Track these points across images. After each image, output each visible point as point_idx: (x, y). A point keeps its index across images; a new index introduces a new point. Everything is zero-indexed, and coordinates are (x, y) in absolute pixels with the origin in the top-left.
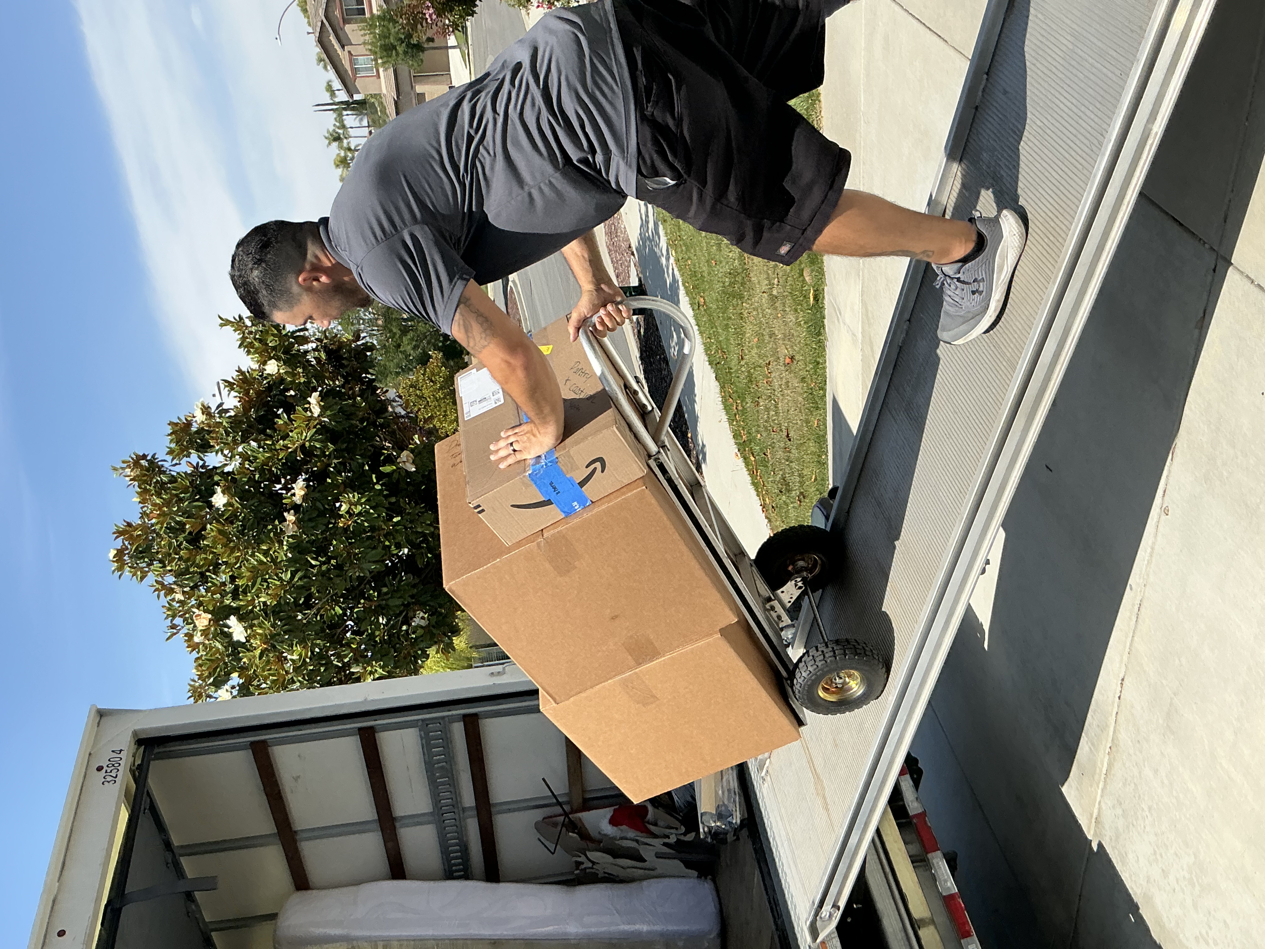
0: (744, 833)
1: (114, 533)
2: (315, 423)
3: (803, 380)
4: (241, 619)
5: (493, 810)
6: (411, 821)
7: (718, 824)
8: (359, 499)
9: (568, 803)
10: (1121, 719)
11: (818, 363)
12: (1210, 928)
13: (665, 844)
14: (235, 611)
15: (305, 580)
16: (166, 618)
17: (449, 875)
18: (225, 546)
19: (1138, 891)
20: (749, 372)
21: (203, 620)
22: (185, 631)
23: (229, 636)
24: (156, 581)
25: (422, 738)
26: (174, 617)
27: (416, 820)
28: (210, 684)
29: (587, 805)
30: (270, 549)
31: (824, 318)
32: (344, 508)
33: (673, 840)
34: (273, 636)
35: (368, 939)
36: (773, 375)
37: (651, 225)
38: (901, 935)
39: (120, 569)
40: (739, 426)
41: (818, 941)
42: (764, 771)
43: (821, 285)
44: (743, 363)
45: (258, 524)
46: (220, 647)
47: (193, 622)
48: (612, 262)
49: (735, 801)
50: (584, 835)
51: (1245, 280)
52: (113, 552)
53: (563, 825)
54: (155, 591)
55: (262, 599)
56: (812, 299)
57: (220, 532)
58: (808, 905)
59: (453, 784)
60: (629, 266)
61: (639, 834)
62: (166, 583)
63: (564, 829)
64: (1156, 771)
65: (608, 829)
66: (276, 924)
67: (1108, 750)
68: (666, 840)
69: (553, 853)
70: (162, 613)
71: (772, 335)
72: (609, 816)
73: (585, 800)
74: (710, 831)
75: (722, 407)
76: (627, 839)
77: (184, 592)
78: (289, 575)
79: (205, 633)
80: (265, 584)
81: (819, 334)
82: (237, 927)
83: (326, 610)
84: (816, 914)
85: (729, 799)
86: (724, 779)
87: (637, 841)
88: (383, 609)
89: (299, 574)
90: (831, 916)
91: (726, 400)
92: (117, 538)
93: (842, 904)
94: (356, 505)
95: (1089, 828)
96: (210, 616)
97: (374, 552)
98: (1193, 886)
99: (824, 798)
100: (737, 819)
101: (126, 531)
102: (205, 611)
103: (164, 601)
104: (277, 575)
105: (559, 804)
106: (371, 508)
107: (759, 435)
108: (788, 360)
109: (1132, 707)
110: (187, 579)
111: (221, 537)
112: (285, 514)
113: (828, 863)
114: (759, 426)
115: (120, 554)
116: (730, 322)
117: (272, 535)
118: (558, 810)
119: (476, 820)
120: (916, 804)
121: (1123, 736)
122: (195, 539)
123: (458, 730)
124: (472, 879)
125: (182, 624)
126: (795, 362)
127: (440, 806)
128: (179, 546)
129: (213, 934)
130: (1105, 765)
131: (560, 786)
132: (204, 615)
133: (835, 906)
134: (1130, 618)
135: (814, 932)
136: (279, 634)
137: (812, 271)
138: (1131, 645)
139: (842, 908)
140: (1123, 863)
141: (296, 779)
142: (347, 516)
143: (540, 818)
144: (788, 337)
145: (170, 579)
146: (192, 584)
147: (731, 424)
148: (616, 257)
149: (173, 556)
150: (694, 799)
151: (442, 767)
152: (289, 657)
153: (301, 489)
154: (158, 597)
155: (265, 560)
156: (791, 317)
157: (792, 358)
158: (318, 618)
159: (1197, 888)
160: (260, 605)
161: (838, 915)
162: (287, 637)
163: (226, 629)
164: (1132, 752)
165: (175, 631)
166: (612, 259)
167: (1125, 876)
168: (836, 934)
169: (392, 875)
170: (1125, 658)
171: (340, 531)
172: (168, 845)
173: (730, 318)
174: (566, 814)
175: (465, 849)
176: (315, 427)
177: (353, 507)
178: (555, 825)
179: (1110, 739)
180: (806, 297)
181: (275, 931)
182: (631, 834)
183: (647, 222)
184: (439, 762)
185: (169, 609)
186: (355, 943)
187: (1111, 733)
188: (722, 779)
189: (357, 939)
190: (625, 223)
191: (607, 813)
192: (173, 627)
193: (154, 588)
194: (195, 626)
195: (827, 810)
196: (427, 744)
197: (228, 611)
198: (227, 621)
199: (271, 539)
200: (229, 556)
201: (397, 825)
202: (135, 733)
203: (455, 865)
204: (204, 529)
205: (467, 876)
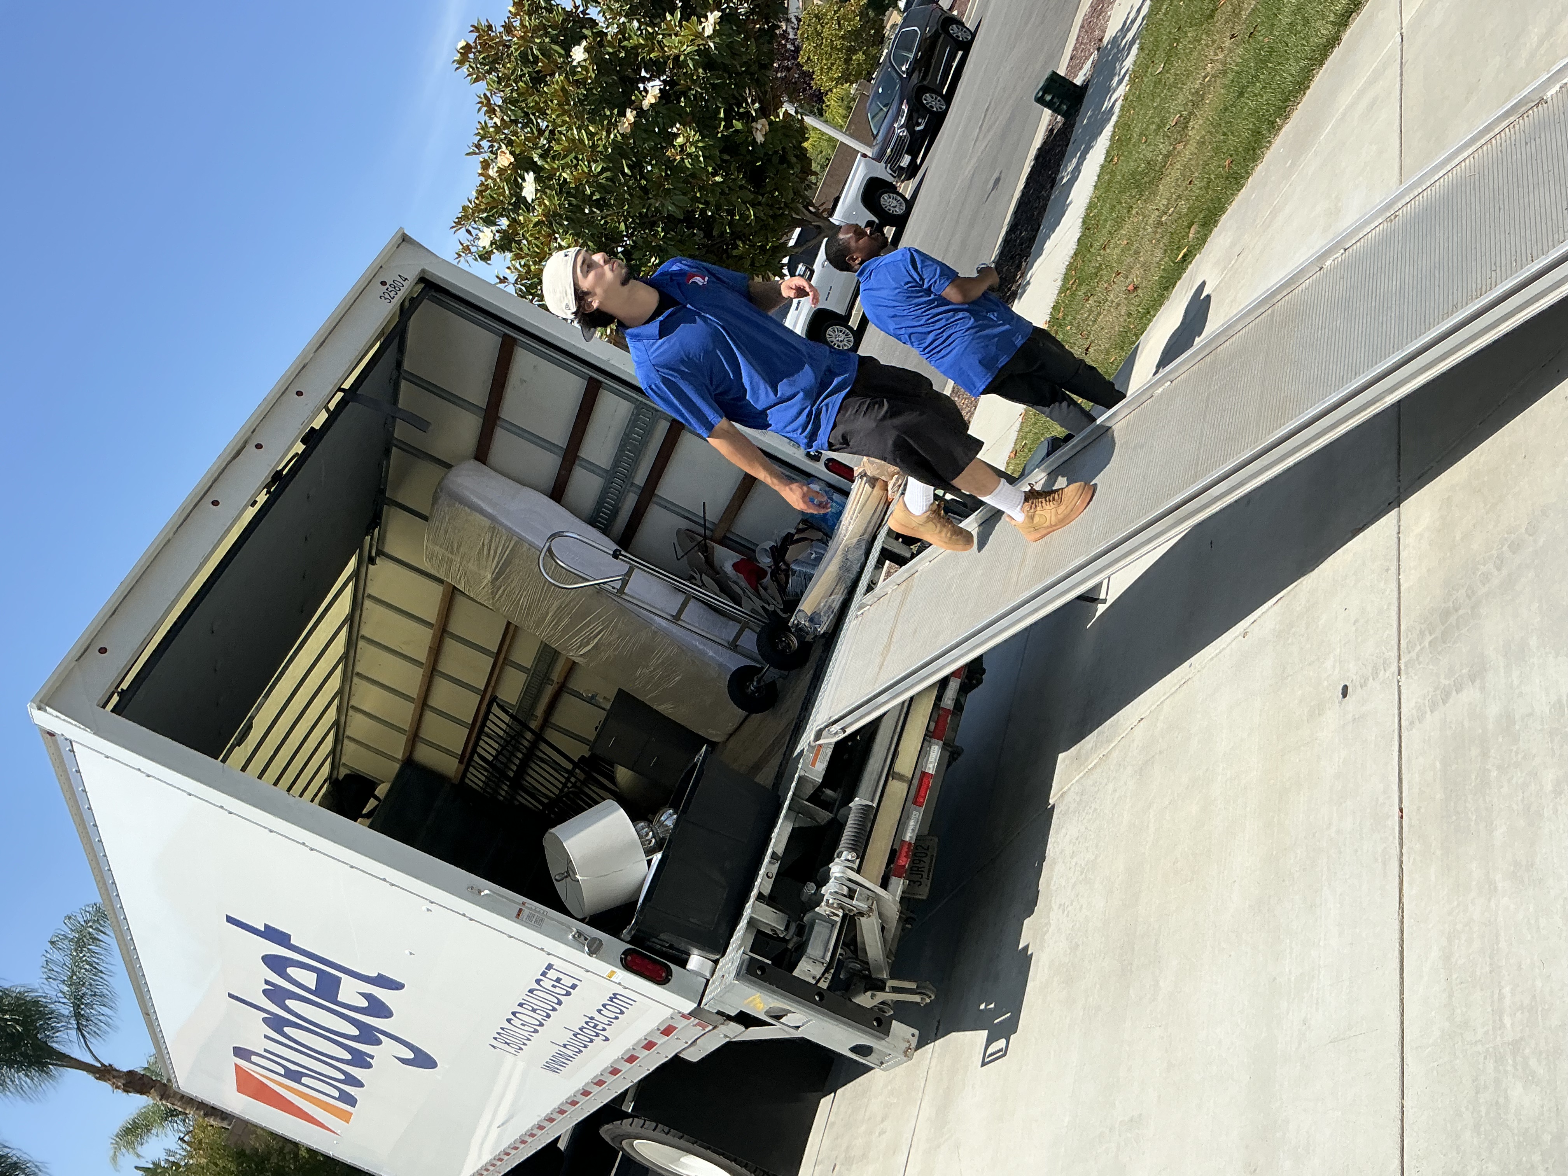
0: (823, 641)
1: (472, 26)
2: (701, 42)
3: (1129, 315)
4: (537, 179)
5: (654, 499)
6: (588, 466)
7: (807, 624)
8: (698, 141)
9: (712, 530)
10: (1122, 743)
11: (1149, 312)
12: (1072, 904)
13: (763, 607)
14: (537, 170)
15: (610, 183)
16: (477, 134)
17: (592, 521)
18: (560, 105)
19: (1052, 855)
20: (1101, 265)
21: (505, 159)
22: (486, 156)
23: (521, 188)
24: (485, 95)
25: (633, 414)
26: (483, 138)
27: (592, 468)
28: (481, 218)
29: (724, 541)
30: (596, 133)
31: (1179, 279)
32: (680, 140)
33: (771, 608)
34: (556, 214)
35: (509, 530)
36: (1115, 286)
37: (1130, 35)
38: (875, 776)
39: (461, 62)
40: (1064, 302)
41: (818, 743)
42: (861, 611)
43: (1196, 250)
44: (1102, 252)
45: (600, 102)
46: (507, 192)
47: (496, 154)
48: (1077, 39)
49: (828, 617)
50: (709, 561)
51: (1397, 528)
52: (462, 44)
53: (699, 543)
54: (479, 103)
55: (564, 175)
56: (1180, 256)
57: (563, 89)
58: (826, 717)
59: (635, 462)
60: (1087, 58)
61: (749, 587)
62: (492, 102)
63: (697, 548)
64: (1115, 791)
65: (728, 568)
66: (446, 474)
67: (1101, 756)
68: (766, 606)
69: (678, 559)
70: (475, 128)
71: (1137, 252)
72: (735, 560)
73: (725, 537)
74: (798, 624)
75: (1064, 271)
76: (738, 585)
77: (502, 120)
78: (599, 169)
79: (501, 171)
80: (575, 162)
81: (1166, 289)
82: (416, 456)
83: (612, 220)
84: (827, 726)
85: (825, 613)
86: (832, 597)
87: (744, 592)
88: (661, 251)
89: (608, 174)
90: (836, 733)
91: (1070, 269)
92: (472, 31)
93: (849, 731)
94: (691, 145)
95: (1054, 796)
96: (513, 160)
97: (682, 197)
98: (1082, 873)
99: (885, 659)
100: (822, 630)
101: (483, 31)
102: (511, 153)
103: (483, 117)
104: (589, 163)
105: (705, 528)
106: (703, 157)
107: (1069, 327)
108: (1131, 287)
109: (1133, 741)
110: (511, 110)
111: (561, 94)
112: (628, 111)
113: (856, 701)
114: (1075, 318)
115: (467, 48)
116: (1119, 207)
117: (606, 122)
118: (701, 530)
119: (637, 497)
120: (949, 702)
121: (1115, 754)
122: (538, 79)
123: (663, 427)
124: (608, 536)
125: (486, 149)
126: (1135, 294)
127: (617, 470)
128: (521, 76)
129: (394, 448)
130: (1093, 764)
131: (713, 515)
132: (508, 155)
133: (843, 730)
134: (1175, 685)
135: (819, 735)
136: (561, 216)
137: (1199, 232)
138: (1162, 702)
139: (846, 734)
140: (1057, 832)
141: (523, 381)
142: (679, 149)
143: (684, 527)
144: (1146, 267)
145: (497, 100)
146: (513, 118)
147: (1060, 293)
148: (1083, 38)
149: (511, 82)
150: (802, 595)
151: (635, 445)
152: (559, 240)
153: (655, 96)
154: (479, 110)
155: (586, 142)
156: (1159, 253)
157: (1136, 288)
158: (602, 222)
159: (1083, 876)
160: (559, 180)
161: (842, 736)
162: (566, 223)
163: (520, 181)
164: (1112, 768)
165: (477, 151)
166: (1079, 36)
167: (1051, 840)
168: (832, 746)
169: (552, 492)
170: (1153, 708)
171: (665, 159)
172: (399, 364)
173: (1121, 203)
174: (705, 538)
175: (615, 512)
176: (698, 46)
177: (688, 144)
178: (692, 539)
179: (1107, 750)
180: (1179, 249)
181: (443, 478)
182: (744, 583)
183: (1129, 30)
184: (635, 439)
185: (482, 128)
186: (497, 526)
187: (1110, 747)
188: (830, 595)
189: (501, 524)
190: (1113, 12)
191: (736, 557)
192: (478, 146)
193: (479, 100)
194: (496, 158)
195: (881, 668)
196: (633, 421)
197: (532, 166)
198: (526, 174)
199: (603, 126)
200: (558, 116)
201: (577, 462)
202: (423, 271)
203: (601, 517)
204: (552, 75)
205: (605, 531)
